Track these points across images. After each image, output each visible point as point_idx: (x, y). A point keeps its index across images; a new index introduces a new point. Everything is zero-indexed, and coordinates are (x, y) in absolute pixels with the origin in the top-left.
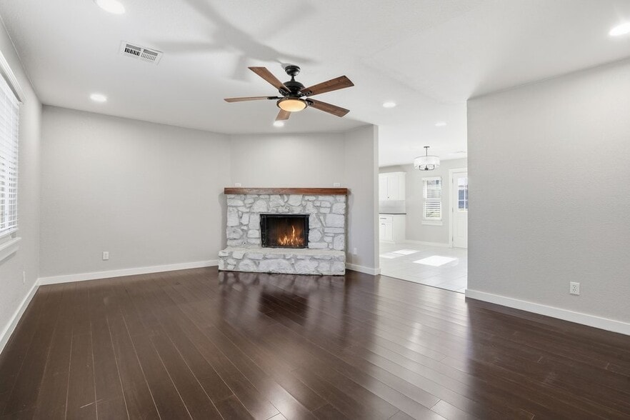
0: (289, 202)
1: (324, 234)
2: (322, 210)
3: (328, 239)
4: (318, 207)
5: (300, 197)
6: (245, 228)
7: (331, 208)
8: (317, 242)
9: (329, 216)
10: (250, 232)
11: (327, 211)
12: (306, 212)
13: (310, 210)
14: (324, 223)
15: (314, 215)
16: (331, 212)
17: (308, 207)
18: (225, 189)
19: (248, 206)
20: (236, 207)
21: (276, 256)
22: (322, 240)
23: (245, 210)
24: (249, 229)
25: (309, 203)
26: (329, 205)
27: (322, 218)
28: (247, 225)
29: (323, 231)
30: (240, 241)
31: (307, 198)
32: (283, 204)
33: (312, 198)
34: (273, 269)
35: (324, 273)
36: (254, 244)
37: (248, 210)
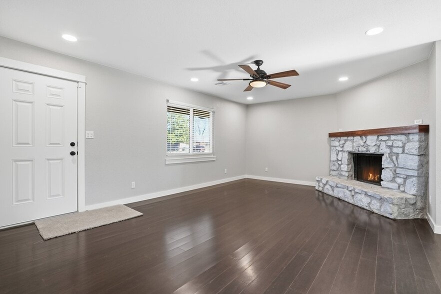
0: (367, 143)
1: (396, 175)
2: (395, 150)
3: (399, 181)
4: (391, 147)
5: (375, 137)
6: (340, 163)
7: (403, 147)
8: (388, 181)
9: (401, 156)
10: (342, 166)
11: (400, 150)
12: (381, 152)
13: (384, 149)
14: (396, 163)
15: (387, 155)
16: (403, 152)
17: (381, 147)
18: (329, 134)
19: (341, 146)
20: (335, 146)
21: (343, 186)
22: (393, 180)
23: (340, 149)
24: (342, 164)
25: (382, 142)
26: (400, 144)
27: (394, 158)
28: (341, 160)
29: (395, 171)
30: (337, 172)
31: (381, 138)
32: (362, 144)
33: (385, 138)
34: (340, 195)
35: (375, 211)
36: (344, 176)
37: (341, 149)
